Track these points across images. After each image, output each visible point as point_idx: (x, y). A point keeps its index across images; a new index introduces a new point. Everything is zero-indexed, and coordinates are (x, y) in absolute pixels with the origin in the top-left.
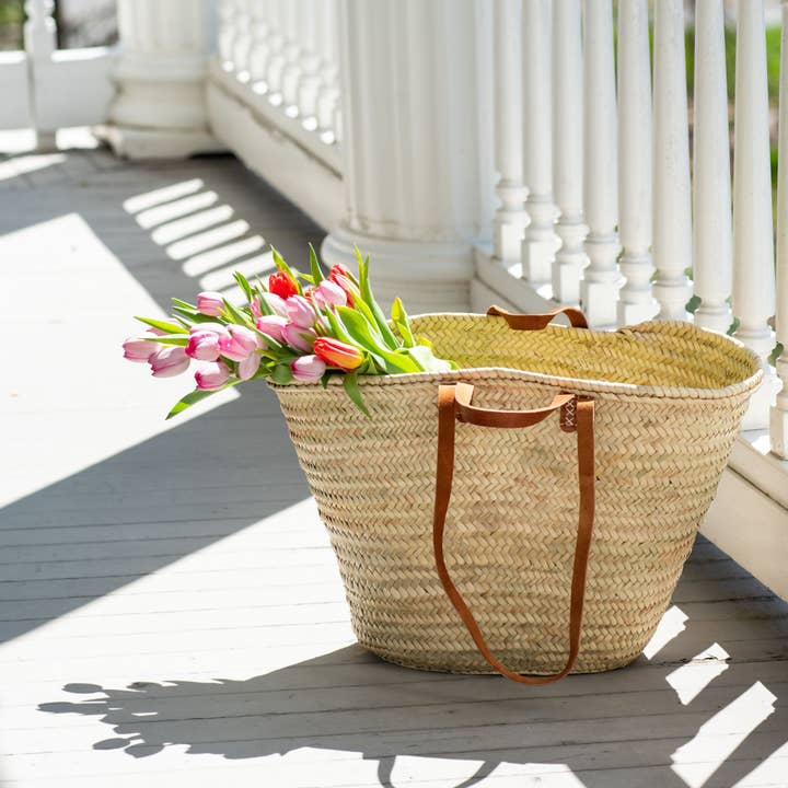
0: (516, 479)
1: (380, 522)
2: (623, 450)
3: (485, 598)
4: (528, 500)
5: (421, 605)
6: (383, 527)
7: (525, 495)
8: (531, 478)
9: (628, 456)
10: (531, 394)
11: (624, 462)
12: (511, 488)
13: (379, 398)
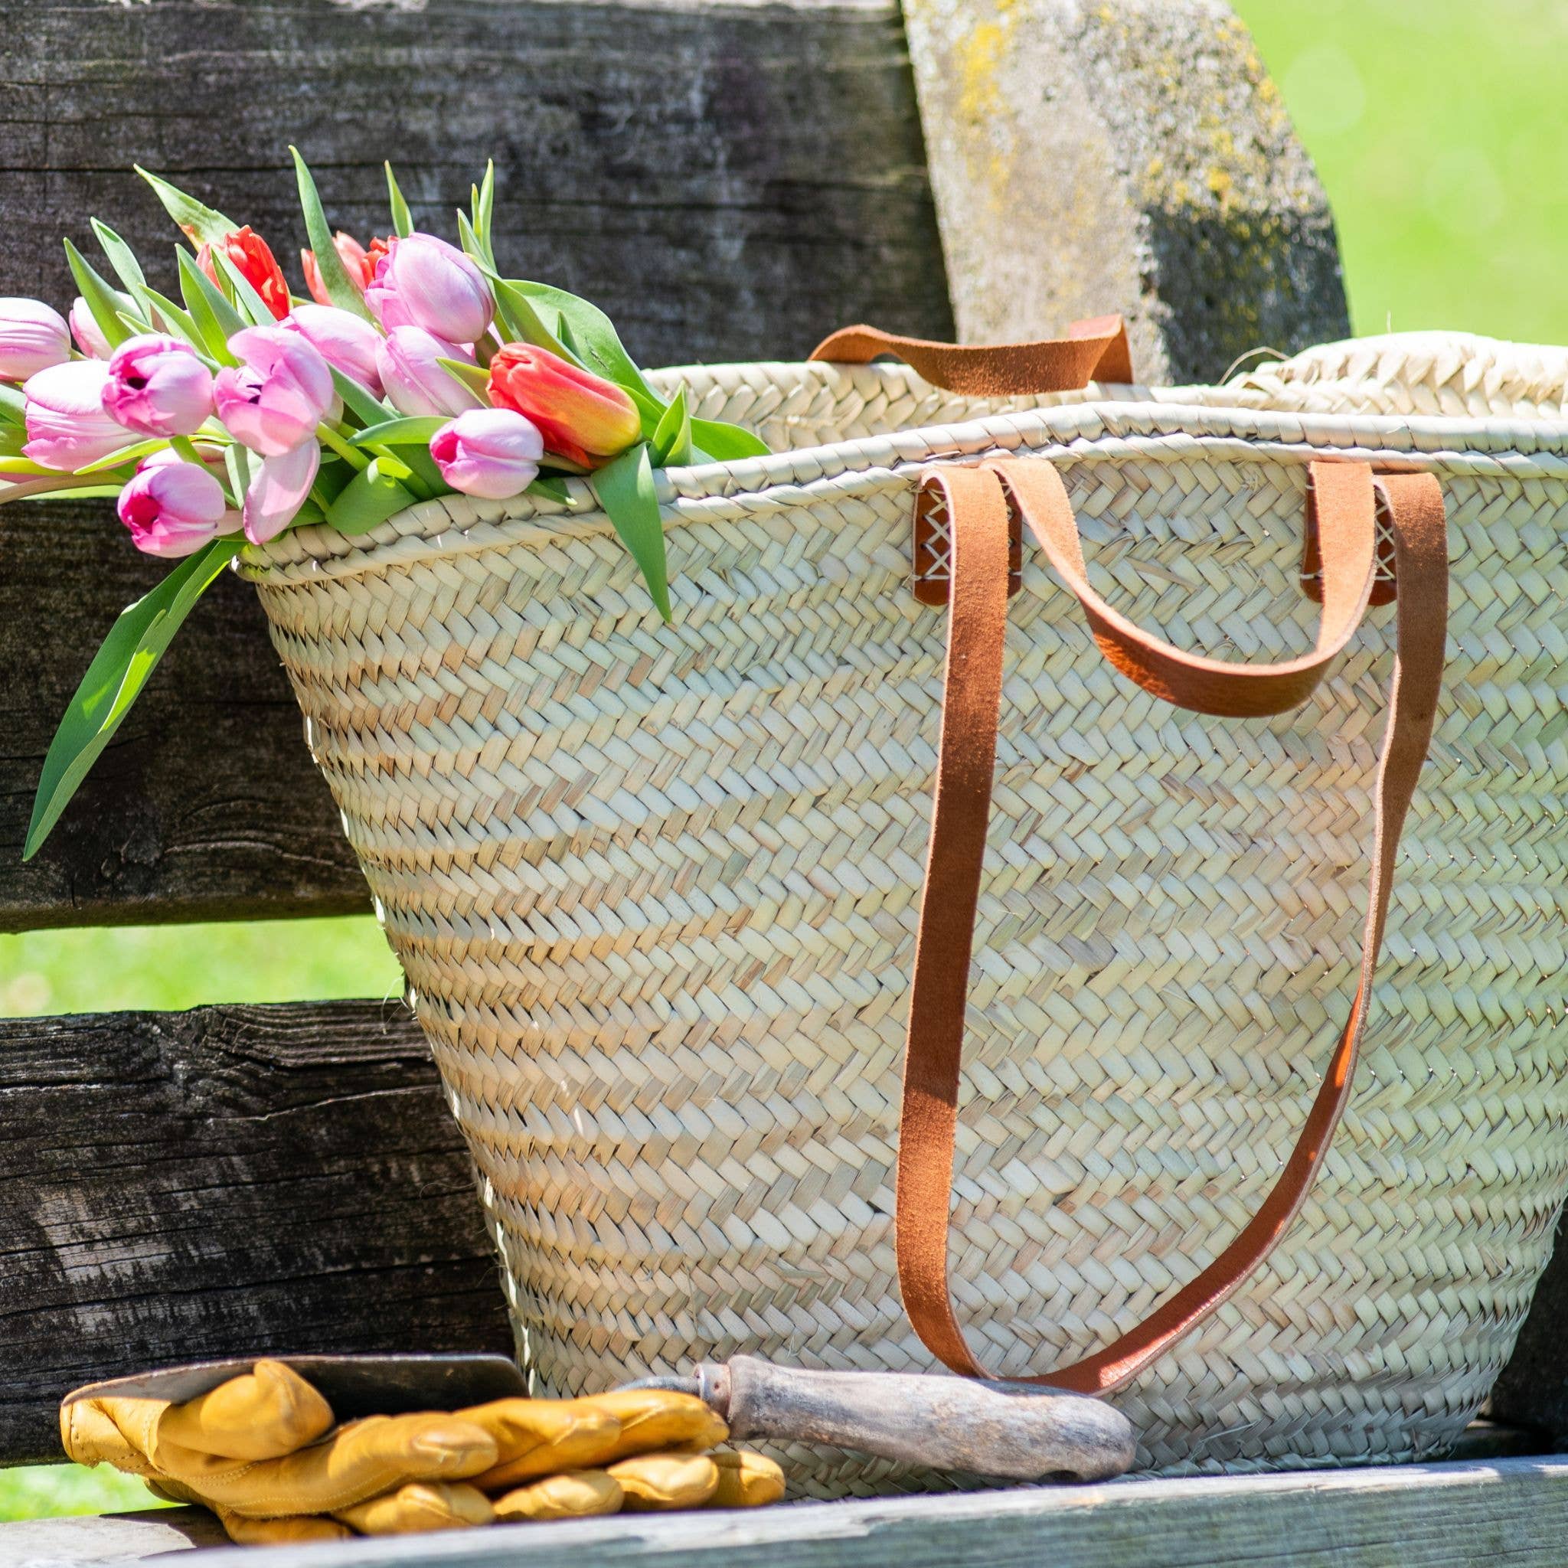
0: (1167, 780)
1: (720, 979)
2: (1501, 651)
3: (1070, 1210)
4: (1206, 847)
5: (858, 1262)
6: (732, 995)
7: (1196, 834)
8: (1213, 769)
9: (1516, 667)
10: (1209, 481)
11: (1502, 690)
12: (1153, 808)
13: (715, 543)
